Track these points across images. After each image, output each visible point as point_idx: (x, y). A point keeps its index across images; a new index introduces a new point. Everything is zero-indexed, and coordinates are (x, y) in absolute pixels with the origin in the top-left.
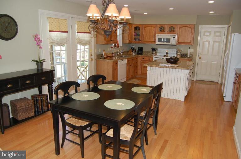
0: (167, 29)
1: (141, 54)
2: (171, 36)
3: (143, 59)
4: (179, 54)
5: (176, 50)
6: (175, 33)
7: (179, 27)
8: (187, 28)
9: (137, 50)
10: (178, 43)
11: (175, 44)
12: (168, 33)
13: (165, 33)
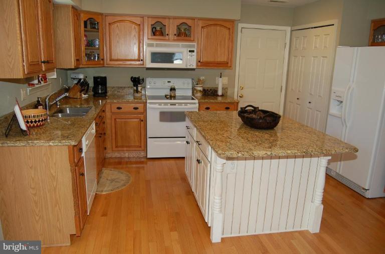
0: (171, 30)
1: (104, 95)
2: (183, 46)
3: (119, 108)
4: (201, 89)
5: (190, 81)
6: (192, 39)
7: (201, 24)
8: (218, 28)
9: (91, 84)
10: (199, 64)
11: (195, 67)
12: (174, 40)
13: (169, 40)
